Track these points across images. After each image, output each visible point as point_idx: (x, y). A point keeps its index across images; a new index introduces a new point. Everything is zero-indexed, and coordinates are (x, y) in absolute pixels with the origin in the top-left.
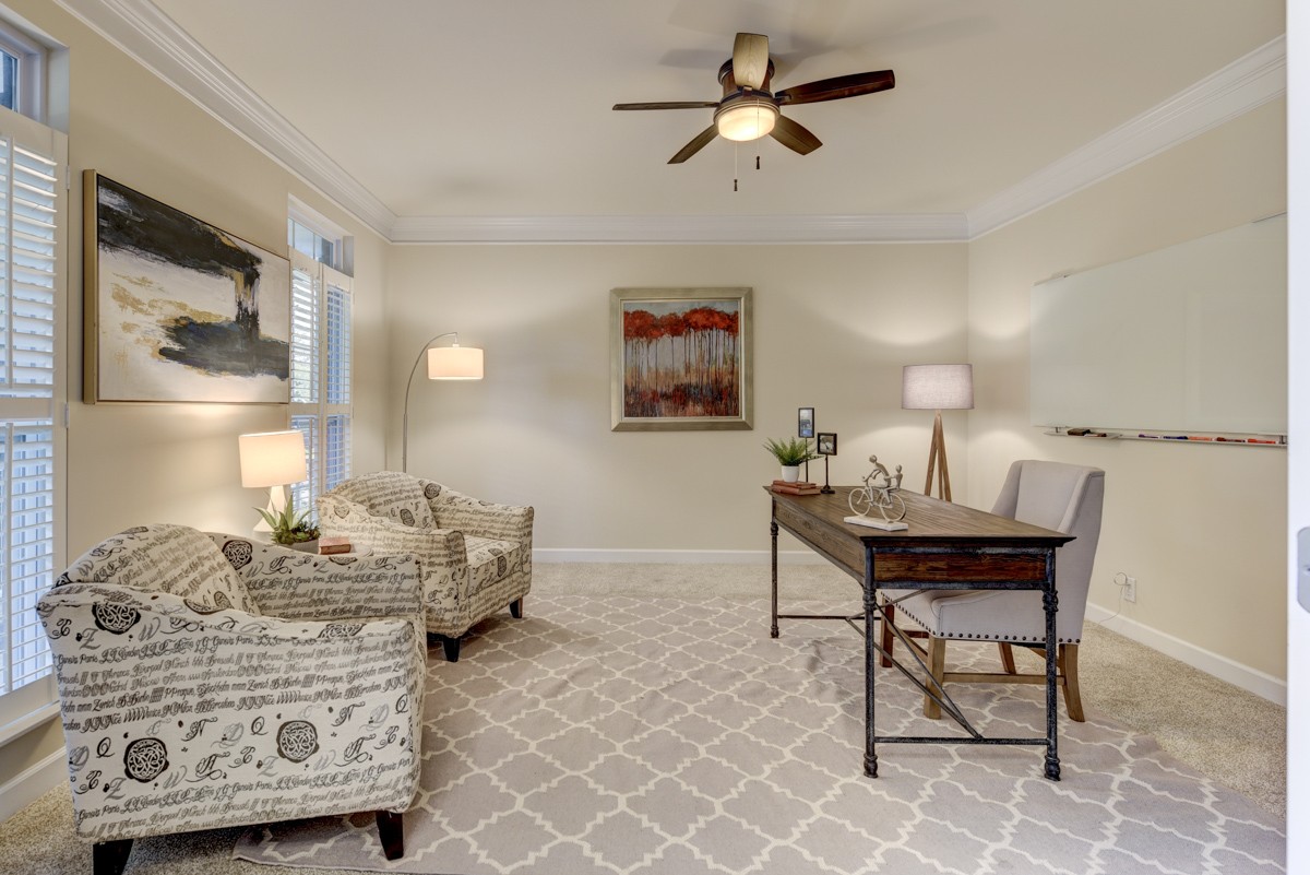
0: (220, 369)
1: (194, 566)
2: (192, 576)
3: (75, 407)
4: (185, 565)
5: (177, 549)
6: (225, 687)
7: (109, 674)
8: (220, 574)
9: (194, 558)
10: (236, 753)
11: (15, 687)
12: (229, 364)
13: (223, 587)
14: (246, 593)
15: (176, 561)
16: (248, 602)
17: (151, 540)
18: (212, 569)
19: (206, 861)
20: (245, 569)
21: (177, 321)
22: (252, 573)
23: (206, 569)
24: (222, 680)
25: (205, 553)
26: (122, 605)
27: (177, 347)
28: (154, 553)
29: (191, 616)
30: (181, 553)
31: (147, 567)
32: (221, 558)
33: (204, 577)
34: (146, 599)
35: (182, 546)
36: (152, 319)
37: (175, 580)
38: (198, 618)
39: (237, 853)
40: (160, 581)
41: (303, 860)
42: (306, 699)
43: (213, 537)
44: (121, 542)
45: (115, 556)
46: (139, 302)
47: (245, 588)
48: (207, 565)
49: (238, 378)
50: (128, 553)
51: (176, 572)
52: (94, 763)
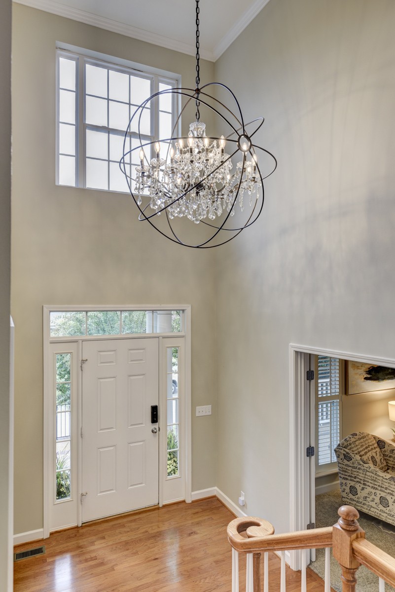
0: (383, 379)
1: (367, 448)
2: (366, 450)
3: (344, 396)
4: (364, 447)
5: (363, 442)
6: (368, 482)
7: (346, 469)
8: (374, 451)
9: (367, 445)
10: (371, 499)
11: (332, 462)
12: (386, 377)
13: (374, 455)
14: (382, 457)
15: (362, 446)
16: (382, 460)
17: (357, 439)
18: (372, 449)
19: (366, 521)
20: (383, 450)
21: (369, 368)
22: (385, 451)
23: (370, 449)
24: (368, 480)
25: (370, 444)
26: (349, 455)
27: (369, 376)
28: (357, 443)
29: (361, 463)
30: (364, 444)
31: (355, 447)
32: (376, 445)
33: (369, 451)
34: (353, 455)
35: (364, 441)
36: (362, 370)
37: (361, 451)
38: (363, 464)
39: (373, 523)
40: (357, 451)
41: (387, 533)
42: (386, 492)
43: (375, 438)
44: (350, 438)
45: (349, 442)
46: (358, 367)
47: (382, 455)
48: (371, 447)
49: (390, 381)
50: (351, 442)
51: (361, 449)
52: (344, 487)
